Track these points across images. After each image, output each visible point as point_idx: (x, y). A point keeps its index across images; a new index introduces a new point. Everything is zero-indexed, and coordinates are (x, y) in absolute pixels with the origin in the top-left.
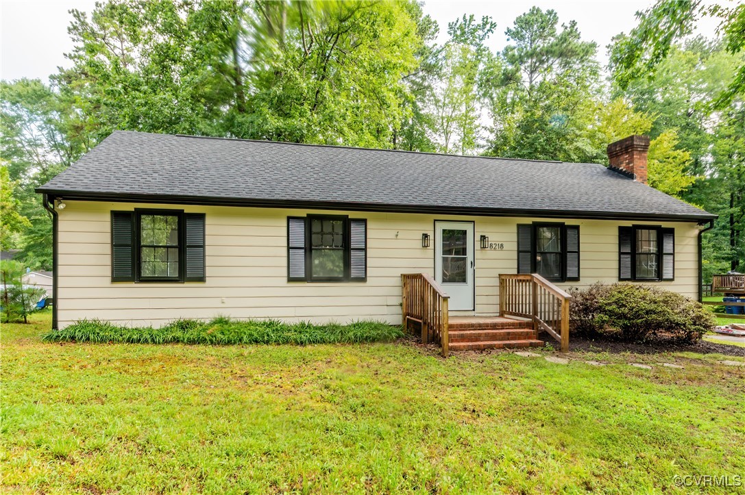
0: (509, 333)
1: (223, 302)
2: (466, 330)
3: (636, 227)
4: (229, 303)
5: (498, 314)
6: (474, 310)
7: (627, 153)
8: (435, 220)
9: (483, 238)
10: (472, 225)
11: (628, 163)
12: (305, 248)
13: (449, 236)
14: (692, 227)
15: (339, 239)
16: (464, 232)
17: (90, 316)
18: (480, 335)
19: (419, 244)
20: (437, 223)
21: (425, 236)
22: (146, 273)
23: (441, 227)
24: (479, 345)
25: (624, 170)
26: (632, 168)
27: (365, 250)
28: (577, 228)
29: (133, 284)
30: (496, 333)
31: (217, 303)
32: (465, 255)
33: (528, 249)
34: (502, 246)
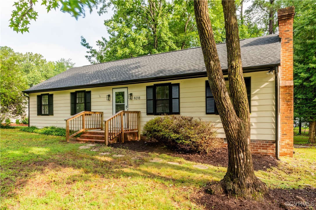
1: (57, 122)
4: (59, 122)
8: (113, 89)
10: (127, 89)
13: (118, 95)
16: (124, 92)
17: (34, 125)
20: (114, 90)
21: (109, 96)
22: (43, 113)
23: (116, 91)
27: (90, 103)
28: (178, 85)
29: (41, 116)
31: (55, 122)
32: (124, 103)
33: (152, 98)
34: (139, 97)
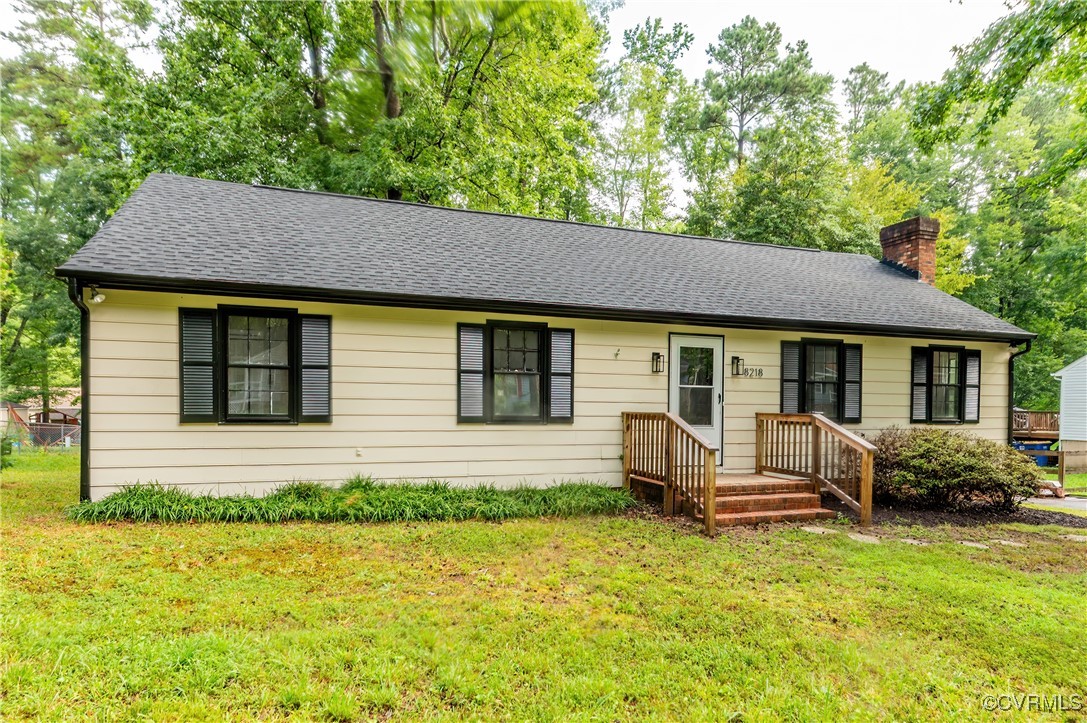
0: (785, 500)
1: (359, 455)
2: (726, 496)
3: (933, 348)
4: (367, 455)
5: (754, 471)
6: (721, 465)
7: (909, 242)
8: (670, 333)
9: (736, 360)
10: (719, 341)
11: (911, 257)
12: (484, 372)
14: (1002, 349)
15: (532, 359)
16: (710, 352)
17: (144, 478)
18: (747, 503)
19: (647, 367)
20: (673, 338)
21: (656, 356)
23: (678, 343)
24: (750, 518)
25: (904, 265)
26: (917, 262)
27: (571, 375)
28: (859, 348)
29: (216, 427)
30: (769, 500)
31: (350, 456)
32: (711, 384)
33: (796, 377)
34: (760, 372)
